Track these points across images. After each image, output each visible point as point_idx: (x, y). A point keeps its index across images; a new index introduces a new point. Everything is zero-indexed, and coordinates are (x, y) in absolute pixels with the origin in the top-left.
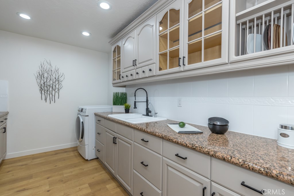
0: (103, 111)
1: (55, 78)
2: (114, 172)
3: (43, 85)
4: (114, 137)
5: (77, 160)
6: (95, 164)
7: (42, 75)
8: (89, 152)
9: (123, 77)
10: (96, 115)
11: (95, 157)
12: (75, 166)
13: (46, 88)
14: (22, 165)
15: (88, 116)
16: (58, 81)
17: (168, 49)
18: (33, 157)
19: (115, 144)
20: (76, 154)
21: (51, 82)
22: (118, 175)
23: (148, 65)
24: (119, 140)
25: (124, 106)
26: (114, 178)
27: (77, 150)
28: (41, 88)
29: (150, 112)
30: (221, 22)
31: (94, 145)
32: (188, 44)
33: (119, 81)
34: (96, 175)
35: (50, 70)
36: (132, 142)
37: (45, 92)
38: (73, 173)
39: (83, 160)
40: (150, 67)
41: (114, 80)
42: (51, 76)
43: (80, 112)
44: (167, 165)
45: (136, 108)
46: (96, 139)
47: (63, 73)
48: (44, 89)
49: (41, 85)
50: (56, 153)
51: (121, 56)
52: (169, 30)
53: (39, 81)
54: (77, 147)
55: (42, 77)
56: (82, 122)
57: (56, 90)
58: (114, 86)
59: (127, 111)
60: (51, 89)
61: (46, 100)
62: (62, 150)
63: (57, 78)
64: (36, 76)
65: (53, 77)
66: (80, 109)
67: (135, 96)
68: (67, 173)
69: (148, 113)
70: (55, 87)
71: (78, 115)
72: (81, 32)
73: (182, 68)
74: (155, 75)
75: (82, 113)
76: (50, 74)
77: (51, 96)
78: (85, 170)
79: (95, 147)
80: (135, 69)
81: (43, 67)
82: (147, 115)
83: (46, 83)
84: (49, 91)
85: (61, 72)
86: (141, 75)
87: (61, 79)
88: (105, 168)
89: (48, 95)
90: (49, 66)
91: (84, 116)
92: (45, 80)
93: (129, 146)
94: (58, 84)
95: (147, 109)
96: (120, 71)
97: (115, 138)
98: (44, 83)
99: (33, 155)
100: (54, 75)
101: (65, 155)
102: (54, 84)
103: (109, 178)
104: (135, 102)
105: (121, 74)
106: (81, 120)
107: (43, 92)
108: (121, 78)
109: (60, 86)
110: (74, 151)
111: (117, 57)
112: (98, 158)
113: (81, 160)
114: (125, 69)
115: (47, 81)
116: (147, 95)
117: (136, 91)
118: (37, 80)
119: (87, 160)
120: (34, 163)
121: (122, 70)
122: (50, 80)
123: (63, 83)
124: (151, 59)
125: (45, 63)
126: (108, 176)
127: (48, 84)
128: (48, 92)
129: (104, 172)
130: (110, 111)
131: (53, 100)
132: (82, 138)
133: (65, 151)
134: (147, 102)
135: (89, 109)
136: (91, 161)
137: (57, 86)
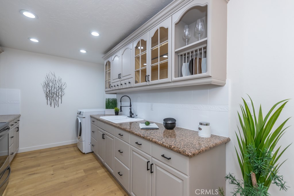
0: (97, 114)
1: (59, 87)
2: (103, 161)
3: (49, 93)
4: (103, 133)
5: (76, 154)
6: (90, 156)
7: (48, 84)
8: (86, 148)
9: (112, 87)
10: (91, 117)
11: (90, 151)
12: (74, 158)
13: (51, 95)
14: (32, 157)
15: (85, 118)
16: (61, 89)
17: (140, 68)
18: (41, 152)
19: (104, 139)
20: (76, 149)
21: (55, 90)
22: (106, 163)
23: (128, 79)
24: (107, 136)
25: (114, 109)
26: (103, 166)
27: (77, 146)
28: (47, 95)
29: (133, 114)
30: (168, 53)
31: (90, 142)
32: (151, 66)
33: (109, 89)
34: (90, 164)
35: (54, 80)
36: (114, 136)
37: (51, 98)
38: (72, 163)
39: (81, 154)
40: (129, 80)
41: (106, 88)
42: (55, 85)
43: (79, 115)
44: (133, 151)
45: (122, 111)
46: (91, 136)
47: (65, 83)
48: (49, 96)
49: (47, 92)
50: (59, 148)
51: (111, 70)
52: (141, 54)
53: (45, 89)
54: (76, 144)
55: (48, 86)
56: (80, 123)
57: (59, 97)
58: (106, 94)
59: (117, 113)
60: (55, 96)
61: (51, 104)
62: (64, 146)
63: (60, 87)
64: (43, 85)
65: (57, 86)
66: (78, 112)
67: (121, 102)
68: (67, 163)
69: (131, 115)
70: (59, 94)
71: (77, 117)
72: (79, 50)
73: (148, 83)
74: (133, 86)
75: (80, 116)
76: (54, 83)
77: (55, 101)
78: (81, 160)
79: (91, 143)
80: (120, 81)
81: (48, 78)
82: (131, 116)
83: (51, 91)
84: (53, 97)
85: (63, 81)
86: (124, 86)
87: (63, 87)
88: (98, 159)
89: (53, 100)
90: (54, 77)
91: (81, 118)
92: (50, 89)
93: (112, 139)
94: (61, 92)
95: (131, 112)
96: (110, 81)
97: (103, 135)
98: (49, 91)
99: (40, 150)
100: (58, 84)
101: (66, 150)
102: (57, 91)
103: (100, 166)
104: (121, 107)
105: (111, 84)
106: (80, 121)
107: (48, 98)
108: (111, 87)
109: (62, 93)
110: (74, 147)
111: (108, 70)
112: (93, 152)
113: (79, 153)
114: (113, 80)
115: (52, 89)
116: (130, 101)
117: (121, 98)
118: (44, 89)
119: (84, 153)
120: (41, 156)
121: (112, 81)
122: (55, 88)
123: (65, 91)
124: (130, 75)
125: (50, 74)
126: (100, 165)
127: (53, 91)
128: (53, 99)
129: (97, 162)
130: (103, 113)
131: (57, 104)
132: (80, 135)
133: (67, 147)
134: (130, 106)
135: (86, 112)
136: (87, 154)
137: (60, 93)
